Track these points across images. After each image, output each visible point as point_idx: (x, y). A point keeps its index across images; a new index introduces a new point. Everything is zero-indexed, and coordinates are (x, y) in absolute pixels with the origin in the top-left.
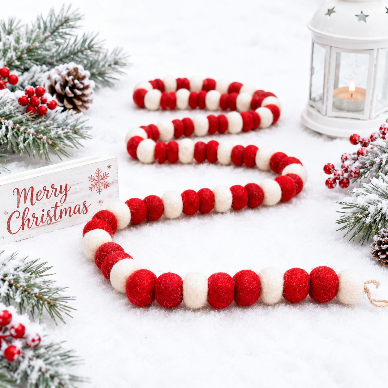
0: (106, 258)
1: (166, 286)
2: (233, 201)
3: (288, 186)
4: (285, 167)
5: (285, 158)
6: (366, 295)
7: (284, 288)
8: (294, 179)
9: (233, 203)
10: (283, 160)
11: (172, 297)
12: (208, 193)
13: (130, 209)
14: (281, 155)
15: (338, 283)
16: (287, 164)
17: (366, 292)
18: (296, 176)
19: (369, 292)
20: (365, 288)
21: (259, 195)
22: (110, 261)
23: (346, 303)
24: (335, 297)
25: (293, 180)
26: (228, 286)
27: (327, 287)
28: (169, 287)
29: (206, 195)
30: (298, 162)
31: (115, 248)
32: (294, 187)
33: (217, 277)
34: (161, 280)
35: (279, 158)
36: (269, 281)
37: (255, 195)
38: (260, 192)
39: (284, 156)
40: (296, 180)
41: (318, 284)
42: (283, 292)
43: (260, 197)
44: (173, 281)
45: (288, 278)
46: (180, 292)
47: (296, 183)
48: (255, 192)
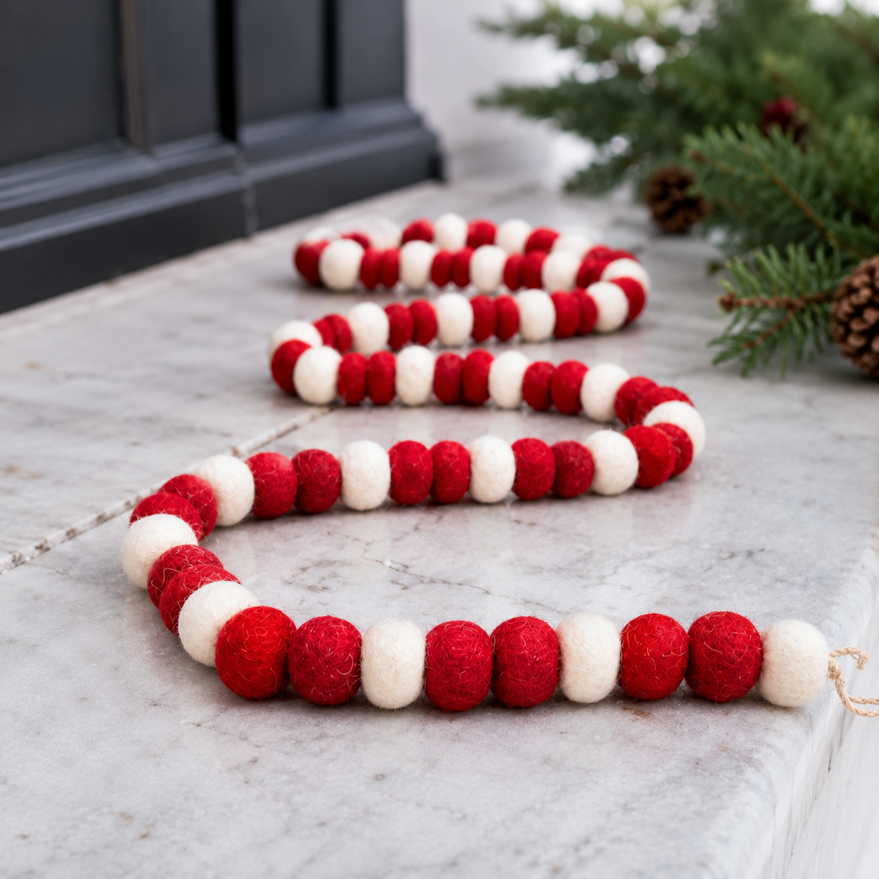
0: (172, 581)
1: (316, 649)
2: (516, 474)
3: (654, 448)
4: (650, 409)
5: (653, 390)
6: (832, 683)
7: (620, 663)
8: (669, 433)
9: (516, 480)
10: (645, 395)
11: (332, 676)
12: (454, 451)
13: (255, 476)
14: (642, 384)
15: (762, 653)
16: (657, 403)
17: (832, 676)
18: (676, 428)
19: (841, 677)
20: (829, 668)
21: (581, 465)
22: (182, 585)
23: (782, 702)
24: (754, 687)
25: (669, 438)
26: (477, 653)
27: (733, 662)
28: (325, 652)
29: (451, 456)
30: (683, 398)
31: (198, 558)
32: (670, 452)
33: (448, 631)
34: (307, 632)
35: (638, 390)
36: (582, 645)
37: (573, 463)
38: (584, 458)
39: (651, 385)
40: (676, 439)
41: (711, 654)
42: (619, 673)
43: (583, 469)
44: (336, 636)
45: (632, 638)
46: (353, 665)
47: (675, 443)
48: (572, 459)
